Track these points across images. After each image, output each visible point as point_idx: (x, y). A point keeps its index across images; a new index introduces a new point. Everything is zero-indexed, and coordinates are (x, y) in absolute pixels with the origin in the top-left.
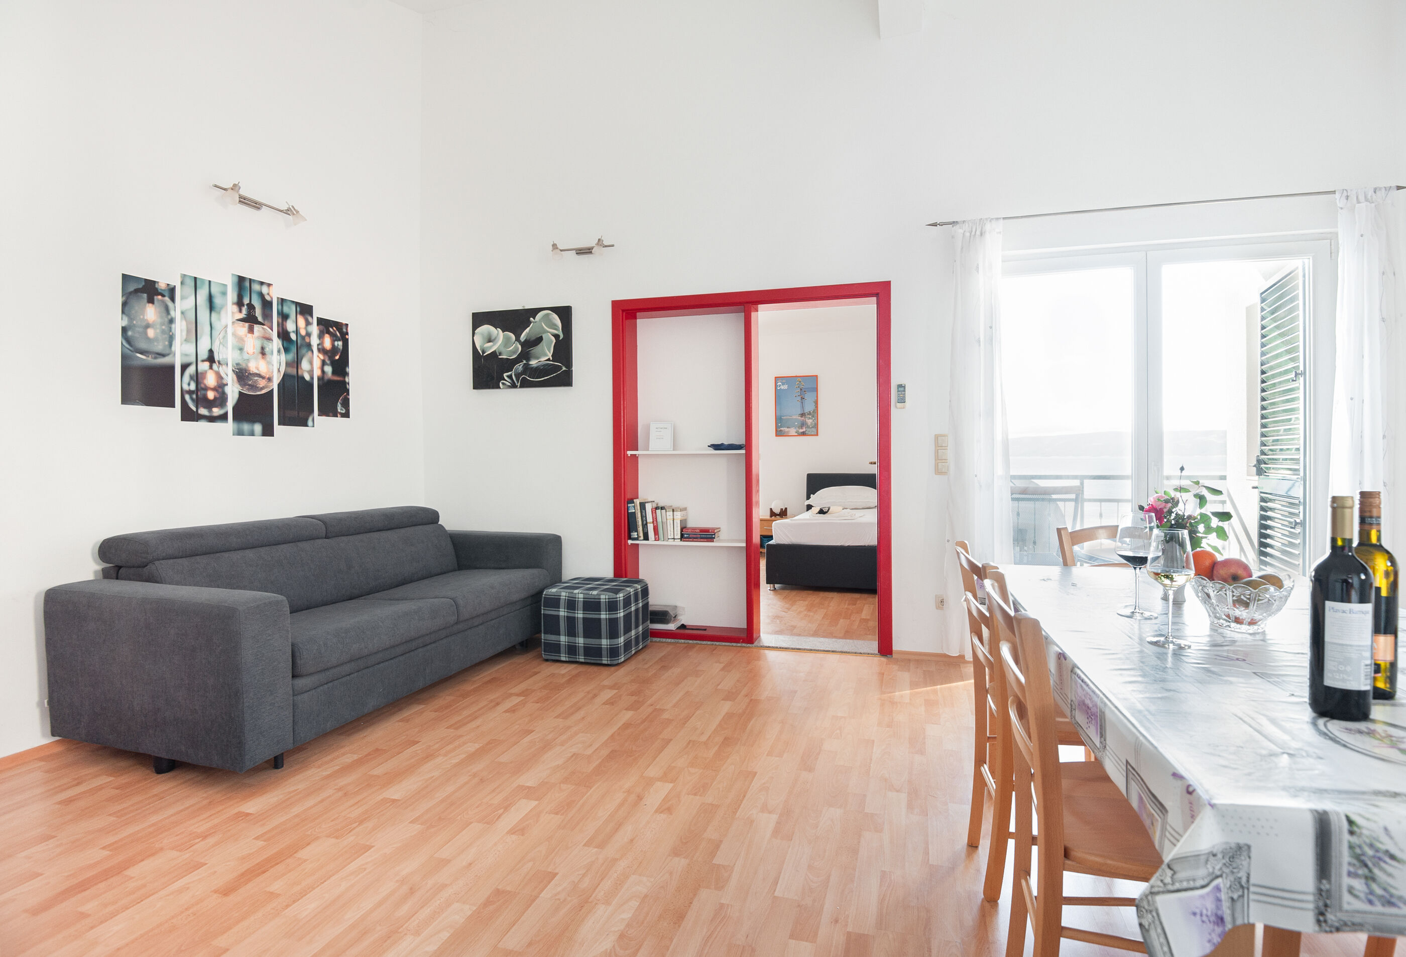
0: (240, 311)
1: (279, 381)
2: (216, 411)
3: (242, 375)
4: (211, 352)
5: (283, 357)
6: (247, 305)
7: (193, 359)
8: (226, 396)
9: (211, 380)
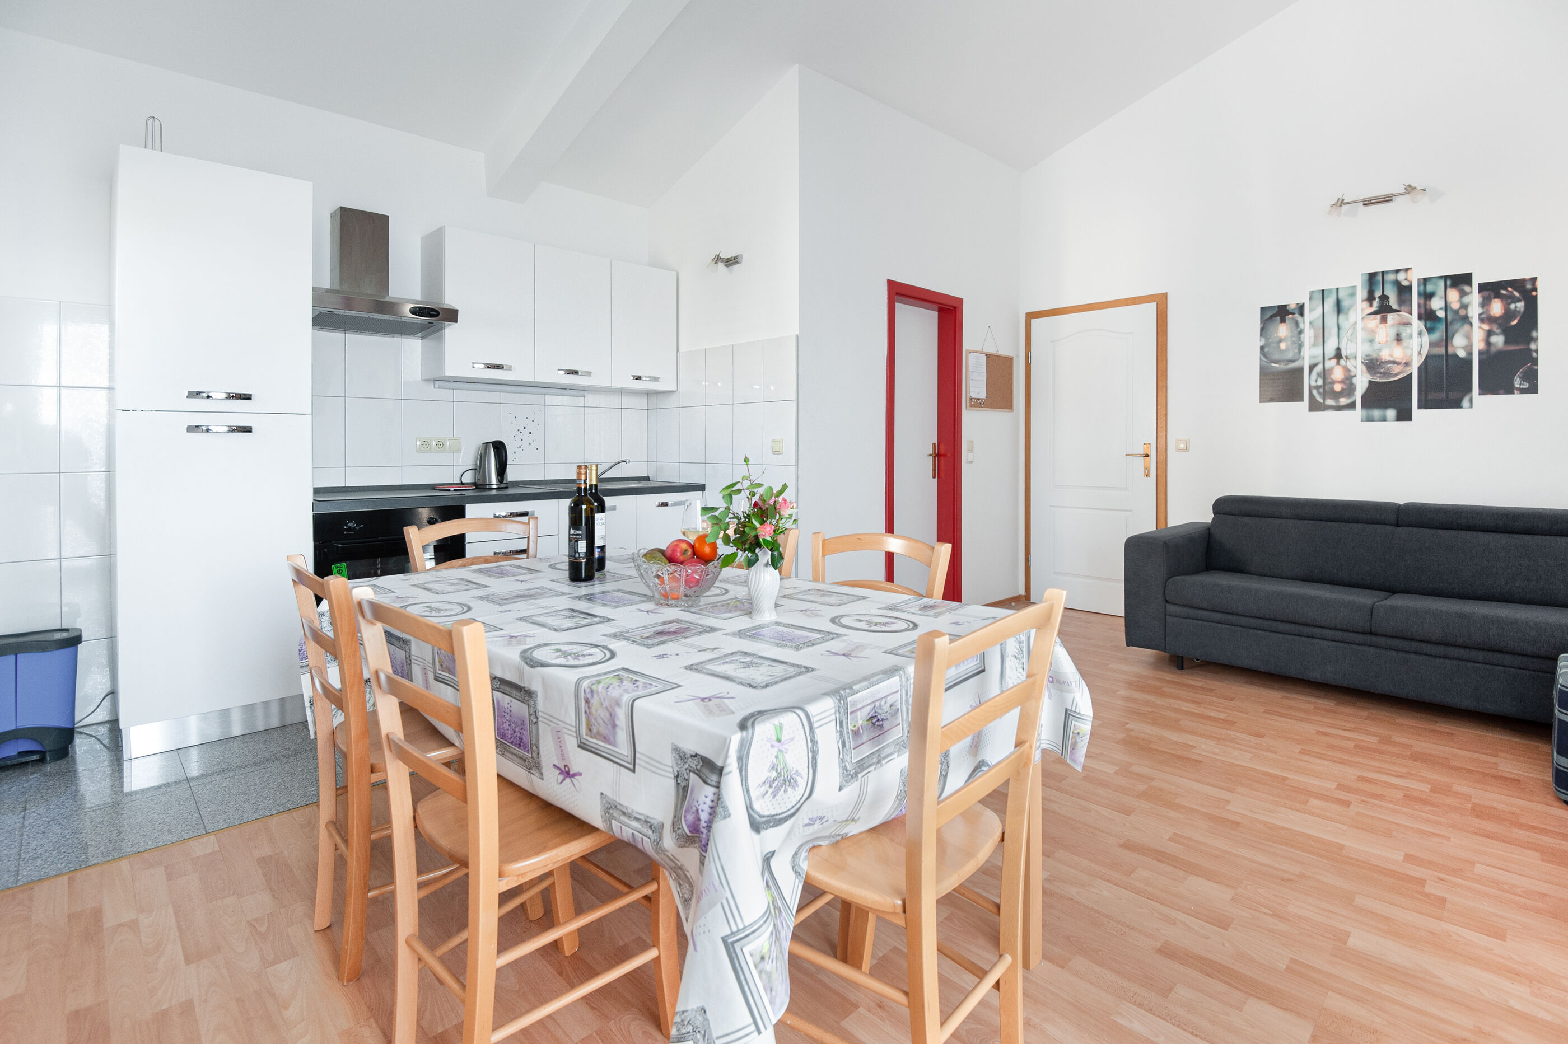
0: (1371, 305)
1: (1420, 364)
2: (1343, 401)
3: (1372, 365)
4: (1338, 349)
5: (1426, 339)
6: (1379, 297)
7: (1321, 359)
8: (1354, 387)
9: (1338, 374)
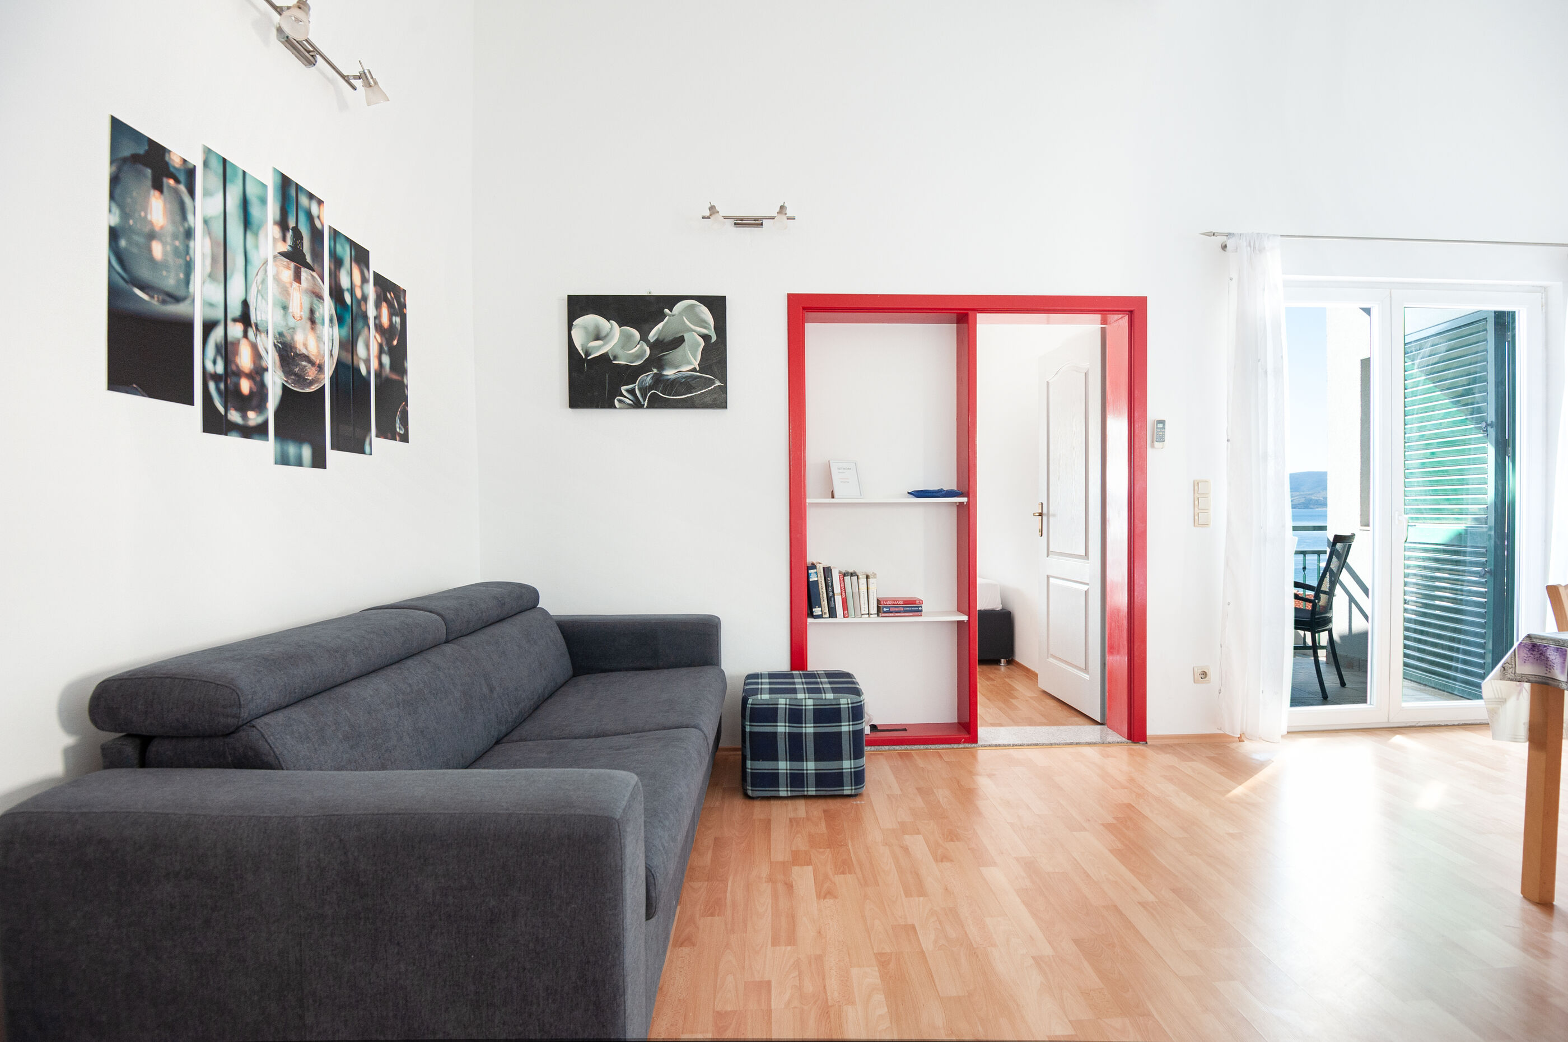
0: (284, 239)
1: (331, 374)
2: (253, 418)
3: (286, 355)
4: (245, 304)
5: (336, 332)
6: (293, 229)
7: (220, 315)
8: (265, 391)
9: (245, 360)
